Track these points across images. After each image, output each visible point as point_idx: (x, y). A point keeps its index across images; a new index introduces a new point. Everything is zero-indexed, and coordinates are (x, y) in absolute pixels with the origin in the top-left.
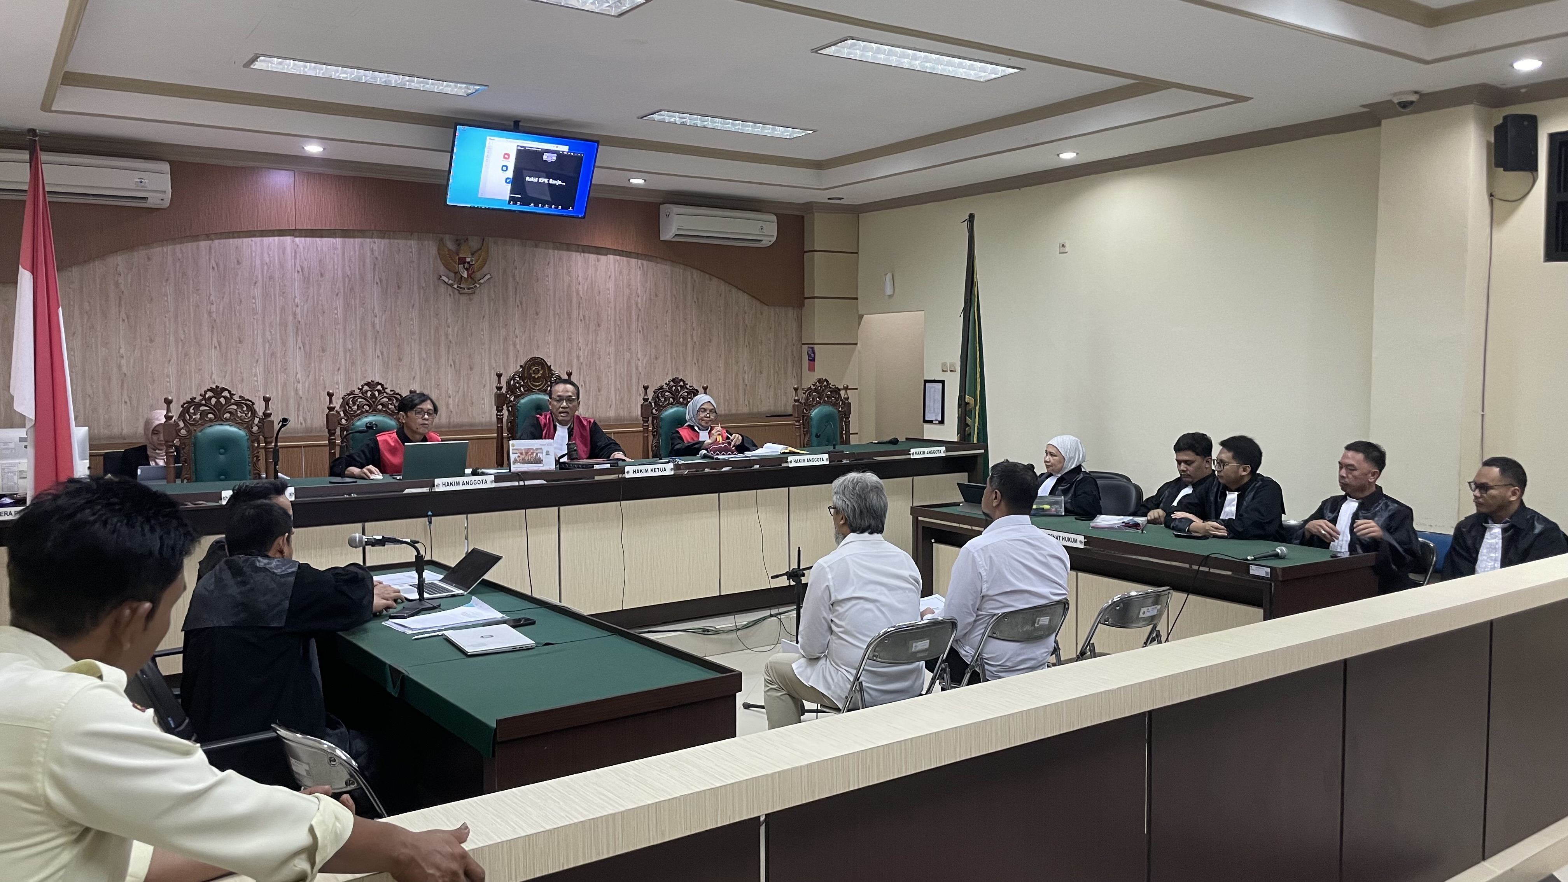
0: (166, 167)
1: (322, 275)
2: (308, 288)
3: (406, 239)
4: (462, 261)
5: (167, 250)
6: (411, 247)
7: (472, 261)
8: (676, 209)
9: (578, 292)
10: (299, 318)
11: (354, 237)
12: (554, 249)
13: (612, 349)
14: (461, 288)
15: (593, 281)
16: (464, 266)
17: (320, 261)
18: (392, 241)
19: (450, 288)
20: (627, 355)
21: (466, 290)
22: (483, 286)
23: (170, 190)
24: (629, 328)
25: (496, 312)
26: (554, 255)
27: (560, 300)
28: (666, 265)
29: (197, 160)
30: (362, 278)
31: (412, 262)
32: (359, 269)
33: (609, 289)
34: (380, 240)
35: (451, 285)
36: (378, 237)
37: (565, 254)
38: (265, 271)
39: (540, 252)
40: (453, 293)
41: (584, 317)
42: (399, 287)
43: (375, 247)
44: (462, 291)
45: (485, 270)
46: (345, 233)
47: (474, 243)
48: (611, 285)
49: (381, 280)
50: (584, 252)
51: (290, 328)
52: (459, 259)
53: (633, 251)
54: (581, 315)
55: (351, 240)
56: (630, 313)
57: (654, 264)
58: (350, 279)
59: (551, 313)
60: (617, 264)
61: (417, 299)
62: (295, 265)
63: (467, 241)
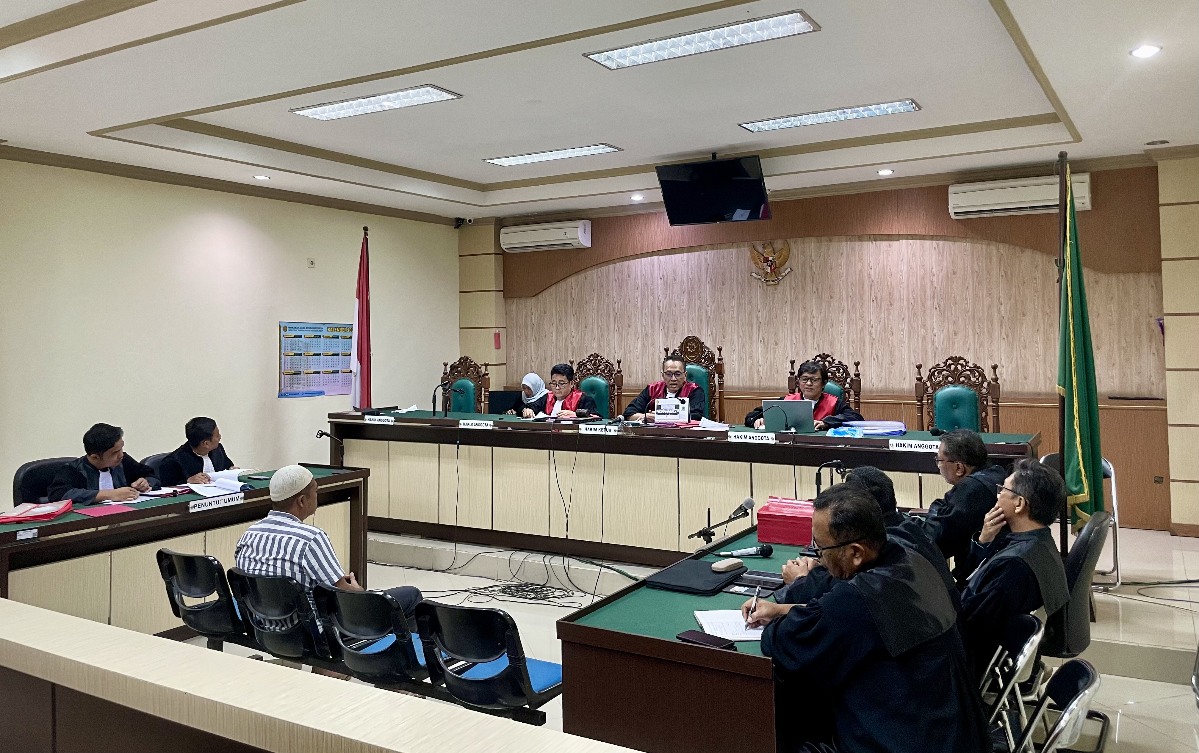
0: (586, 223)
1: (675, 280)
2: (667, 289)
3: (729, 248)
4: (766, 260)
6: (732, 254)
7: (774, 259)
9: (869, 276)
10: (661, 309)
11: (695, 251)
12: (847, 241)
13: (905, 326)
14: (767, 281)
15: (885, 265)
16: (768, 264)
17: (674, 270)
18: (719, 250)
19: (759, 281)
20: (922, 331)
21: (771, 282)
22: (785, 278)
23: (591, 236)
24: (923, 305)
25: (796, 298)
26: (847, 246)
27: (852, 284)
28: (966, 242)
30: (699, 280)
31: (733, 264)
32: (698, 274)
33: (901, 271)
34: (710, 251)
37: (857, 244)
38: (643, 279)
39: (835, 244)
40: (762, 285)
41: (876, 298)
42: (723, 284)
43: (708, 257)
44: (768, 283)
45: (787, 264)
46: (690, 249)
47: (778, 244)
48: (904, 267)
49: (711, 280)
50: (875, 241)
51: (657, 317)
52: (764, 258)
53: (924, 233)
54: (873, 296)
55: (693, 253)
56: (925, 292)
57: (951, 243)
58: (691, 281)
59: (844, 296)
60: (910, 247)
61: (736, 292)
62: (659, 274)
63: (771, 244)
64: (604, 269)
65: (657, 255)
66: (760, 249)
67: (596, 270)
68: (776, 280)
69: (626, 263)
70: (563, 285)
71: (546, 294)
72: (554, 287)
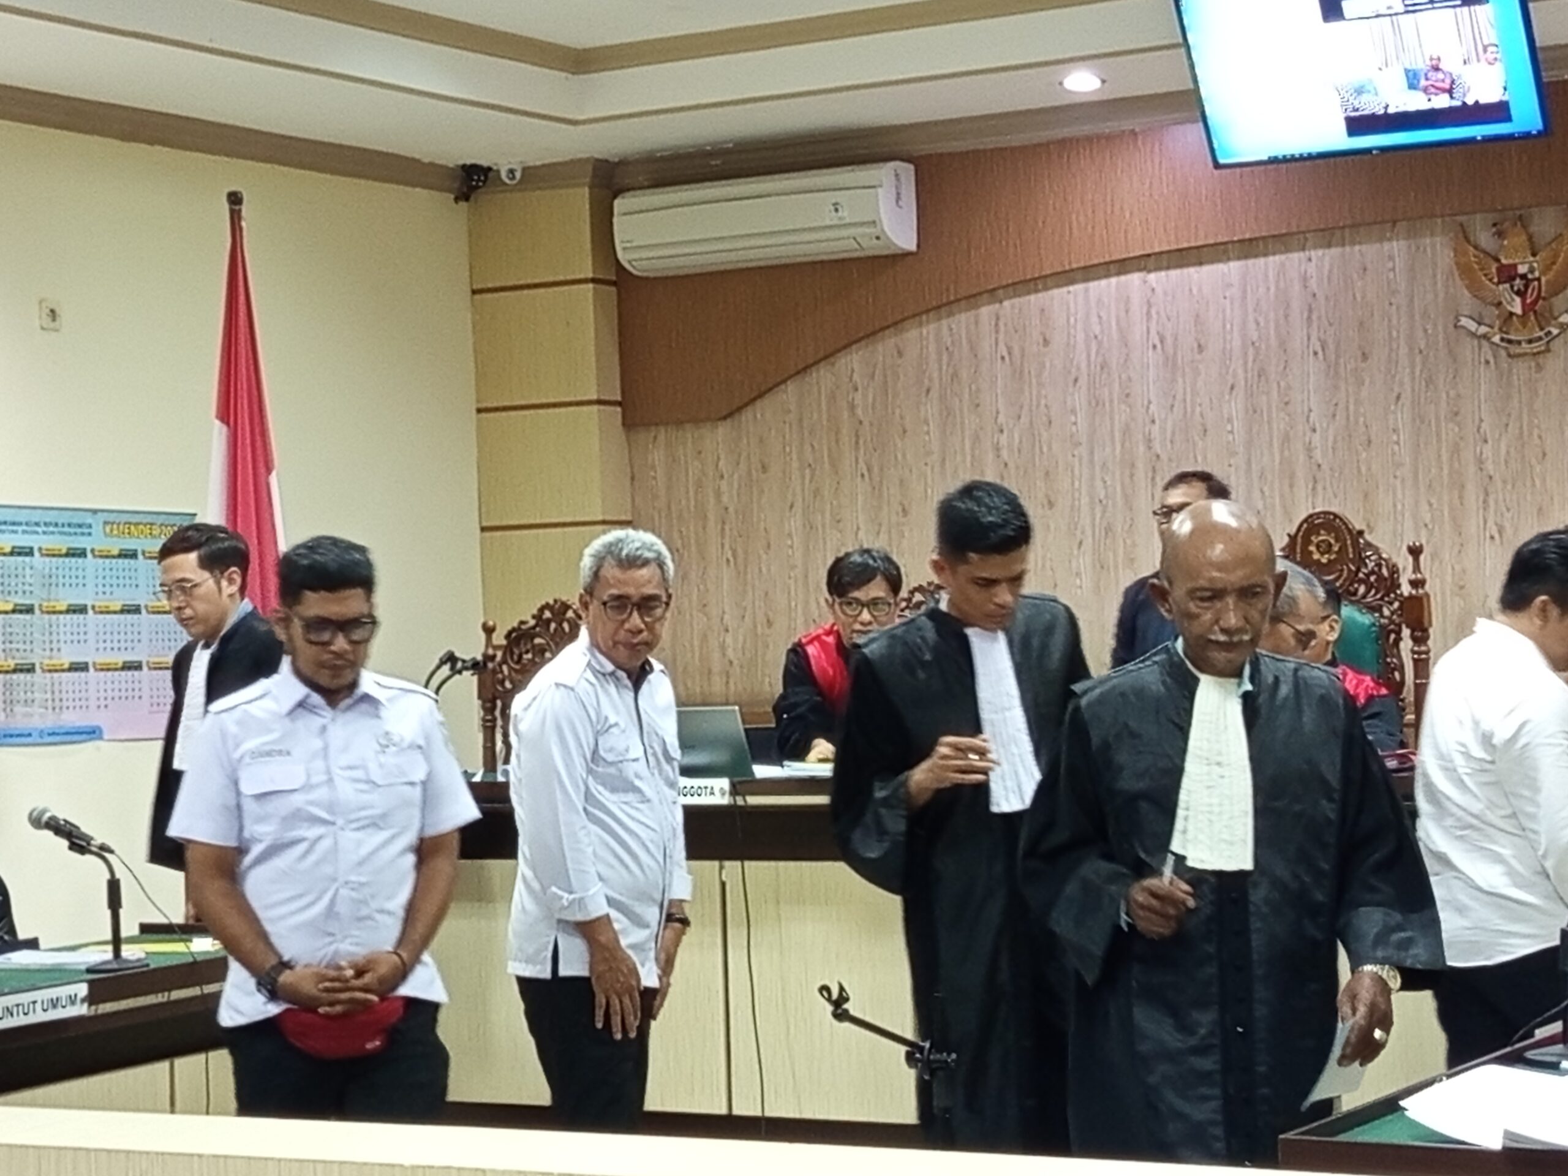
1: (1201, 348)
2: (1174, 380)
3: (1381, 239)
4: (1507, 274)
6: (1391, 258)
7: (1532, 271)
10: (1157, 447)
11: (1266, 254)
14: (1510, 341)
16: (1512, 287)
17: (1197, 316)
18: (1348, 249)
19: (1484, 343)
21: (1524, 345)
30: (1283, 343)
31: (1395, 292)
32: (1277, 326)
34: (1320, 252)
35: (1485, 337)
36: (1315, 247)
38: (1093, 353)
40: (1495, 356)
42: (1365, 357)
44: (1515, 349)
46: (1248, 248)
49: (1324, 345)
52: (1501, 269)
55: (1261, 261)
58: (1257, 350)
61: (1407, 380)
62: (1148, 332)
63: (1523, 221)
64: (962, 320)
65: (1140, 270)
66: (1485, 239)
67: (932, 327)
68: (1540, 339)
70: (823, 378)
71: (766, 410)
72: (791, 386)
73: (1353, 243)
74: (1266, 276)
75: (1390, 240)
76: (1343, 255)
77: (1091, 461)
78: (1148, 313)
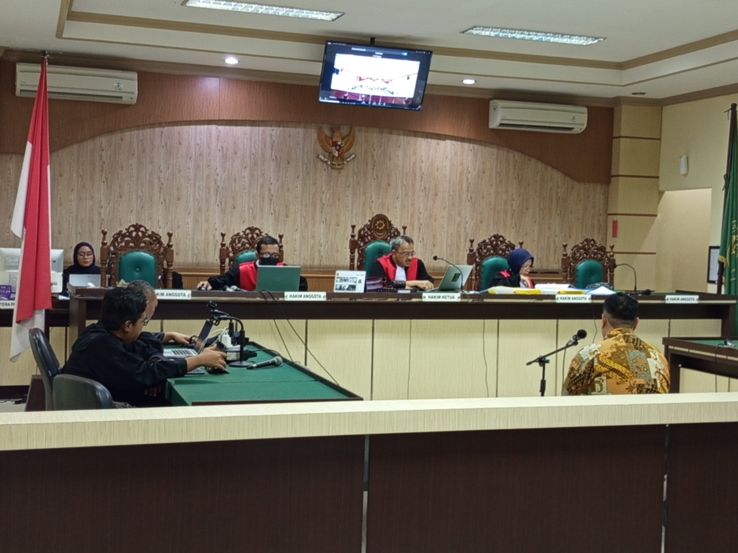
0: (135, 75)
1: (235, 153)
2: (226, 162)
3: (296, 127)
4: (335, 144)
5: (134, 133)
6: (298, 133)
7: (342, 144)
8: (501, 103)
9: (421, 168)
10: (218, 183)
11: (259, 126)
12: (404, 135)
13: (445, 214)
14: (333, 164)
15: (434, 161)
16: (336, 148)
17: (235, 143)
18: (285, 129)
19: (325, 164)
20: (458, 219)
21: (337, 166)
22: (349, 163)
23: (137, 92)
24: (460, 197)
25: (358, 183)
26: (404, 140)
27: (407, 174)
28: (493, 148)
29: (156, 70)
30: (263, 155)
31: (299, 144)
32: (262, 150)
33: (445, 167)
34: (277, 128)
35: (326, 162)
36: (275, 126)
37: (412, 139)
38: (197, 149)
39: (394, 138)
40: (327, 168)
41: (425, 188)
42: (289, 163)
44: (333, 166)
45: (351, 151)
46: (253, 123)
47: (345, 130)
48: (448, 164)
49: (276, 158)
50: (427, 137)
51: (212, 191)
52: (333, 142)
53: (466, 137)
54: (423, 187)
55: (257, 128)
56: (462, 186)
57: (483, 147)
58: (255, 156)
59: (400, 185)
60: (453, 147)
61: (301, 172)
62: (218, 145)
63: (338, 129)
65: (215, 124)
68: (341, 165)
69: (177, 129)
73: (287, 127)
74: (258, 134)
75: (298, 128)
76: (284, 130)
77: (195, 186)
78: (218, 139)
